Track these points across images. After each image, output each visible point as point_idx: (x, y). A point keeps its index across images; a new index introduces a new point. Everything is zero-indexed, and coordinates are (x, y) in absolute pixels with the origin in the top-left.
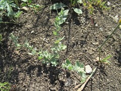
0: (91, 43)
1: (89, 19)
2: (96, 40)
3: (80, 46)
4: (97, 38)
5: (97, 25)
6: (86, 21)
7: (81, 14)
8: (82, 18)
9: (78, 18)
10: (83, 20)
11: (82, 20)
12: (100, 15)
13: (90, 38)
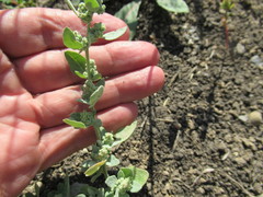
0: (234, 117)
1: (209, 29)
2: (247, 104)
3: (195, 135)
4: (247, 94)
5: (240, 48)
6: (202, 36)
7: (180, 15)
8: (185, 26)
9: (174, 27)
10: (190, 34)
11: (186, 35)
12: (243, 13)
13: (225, 96)
